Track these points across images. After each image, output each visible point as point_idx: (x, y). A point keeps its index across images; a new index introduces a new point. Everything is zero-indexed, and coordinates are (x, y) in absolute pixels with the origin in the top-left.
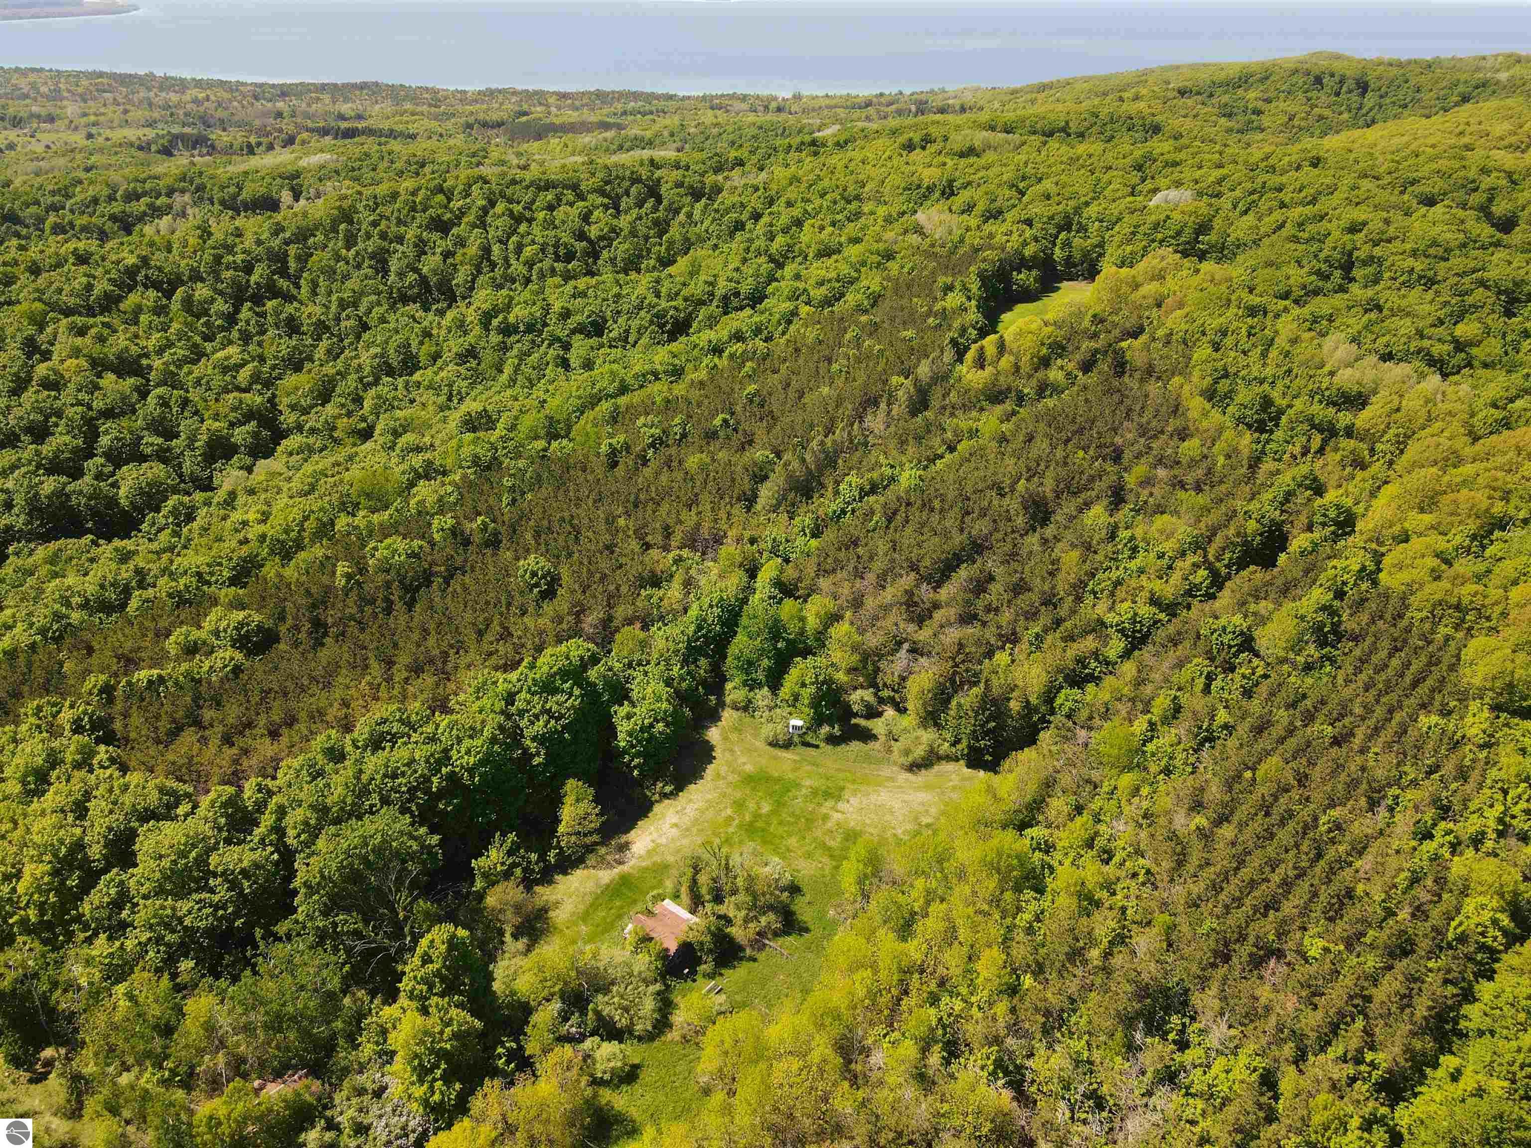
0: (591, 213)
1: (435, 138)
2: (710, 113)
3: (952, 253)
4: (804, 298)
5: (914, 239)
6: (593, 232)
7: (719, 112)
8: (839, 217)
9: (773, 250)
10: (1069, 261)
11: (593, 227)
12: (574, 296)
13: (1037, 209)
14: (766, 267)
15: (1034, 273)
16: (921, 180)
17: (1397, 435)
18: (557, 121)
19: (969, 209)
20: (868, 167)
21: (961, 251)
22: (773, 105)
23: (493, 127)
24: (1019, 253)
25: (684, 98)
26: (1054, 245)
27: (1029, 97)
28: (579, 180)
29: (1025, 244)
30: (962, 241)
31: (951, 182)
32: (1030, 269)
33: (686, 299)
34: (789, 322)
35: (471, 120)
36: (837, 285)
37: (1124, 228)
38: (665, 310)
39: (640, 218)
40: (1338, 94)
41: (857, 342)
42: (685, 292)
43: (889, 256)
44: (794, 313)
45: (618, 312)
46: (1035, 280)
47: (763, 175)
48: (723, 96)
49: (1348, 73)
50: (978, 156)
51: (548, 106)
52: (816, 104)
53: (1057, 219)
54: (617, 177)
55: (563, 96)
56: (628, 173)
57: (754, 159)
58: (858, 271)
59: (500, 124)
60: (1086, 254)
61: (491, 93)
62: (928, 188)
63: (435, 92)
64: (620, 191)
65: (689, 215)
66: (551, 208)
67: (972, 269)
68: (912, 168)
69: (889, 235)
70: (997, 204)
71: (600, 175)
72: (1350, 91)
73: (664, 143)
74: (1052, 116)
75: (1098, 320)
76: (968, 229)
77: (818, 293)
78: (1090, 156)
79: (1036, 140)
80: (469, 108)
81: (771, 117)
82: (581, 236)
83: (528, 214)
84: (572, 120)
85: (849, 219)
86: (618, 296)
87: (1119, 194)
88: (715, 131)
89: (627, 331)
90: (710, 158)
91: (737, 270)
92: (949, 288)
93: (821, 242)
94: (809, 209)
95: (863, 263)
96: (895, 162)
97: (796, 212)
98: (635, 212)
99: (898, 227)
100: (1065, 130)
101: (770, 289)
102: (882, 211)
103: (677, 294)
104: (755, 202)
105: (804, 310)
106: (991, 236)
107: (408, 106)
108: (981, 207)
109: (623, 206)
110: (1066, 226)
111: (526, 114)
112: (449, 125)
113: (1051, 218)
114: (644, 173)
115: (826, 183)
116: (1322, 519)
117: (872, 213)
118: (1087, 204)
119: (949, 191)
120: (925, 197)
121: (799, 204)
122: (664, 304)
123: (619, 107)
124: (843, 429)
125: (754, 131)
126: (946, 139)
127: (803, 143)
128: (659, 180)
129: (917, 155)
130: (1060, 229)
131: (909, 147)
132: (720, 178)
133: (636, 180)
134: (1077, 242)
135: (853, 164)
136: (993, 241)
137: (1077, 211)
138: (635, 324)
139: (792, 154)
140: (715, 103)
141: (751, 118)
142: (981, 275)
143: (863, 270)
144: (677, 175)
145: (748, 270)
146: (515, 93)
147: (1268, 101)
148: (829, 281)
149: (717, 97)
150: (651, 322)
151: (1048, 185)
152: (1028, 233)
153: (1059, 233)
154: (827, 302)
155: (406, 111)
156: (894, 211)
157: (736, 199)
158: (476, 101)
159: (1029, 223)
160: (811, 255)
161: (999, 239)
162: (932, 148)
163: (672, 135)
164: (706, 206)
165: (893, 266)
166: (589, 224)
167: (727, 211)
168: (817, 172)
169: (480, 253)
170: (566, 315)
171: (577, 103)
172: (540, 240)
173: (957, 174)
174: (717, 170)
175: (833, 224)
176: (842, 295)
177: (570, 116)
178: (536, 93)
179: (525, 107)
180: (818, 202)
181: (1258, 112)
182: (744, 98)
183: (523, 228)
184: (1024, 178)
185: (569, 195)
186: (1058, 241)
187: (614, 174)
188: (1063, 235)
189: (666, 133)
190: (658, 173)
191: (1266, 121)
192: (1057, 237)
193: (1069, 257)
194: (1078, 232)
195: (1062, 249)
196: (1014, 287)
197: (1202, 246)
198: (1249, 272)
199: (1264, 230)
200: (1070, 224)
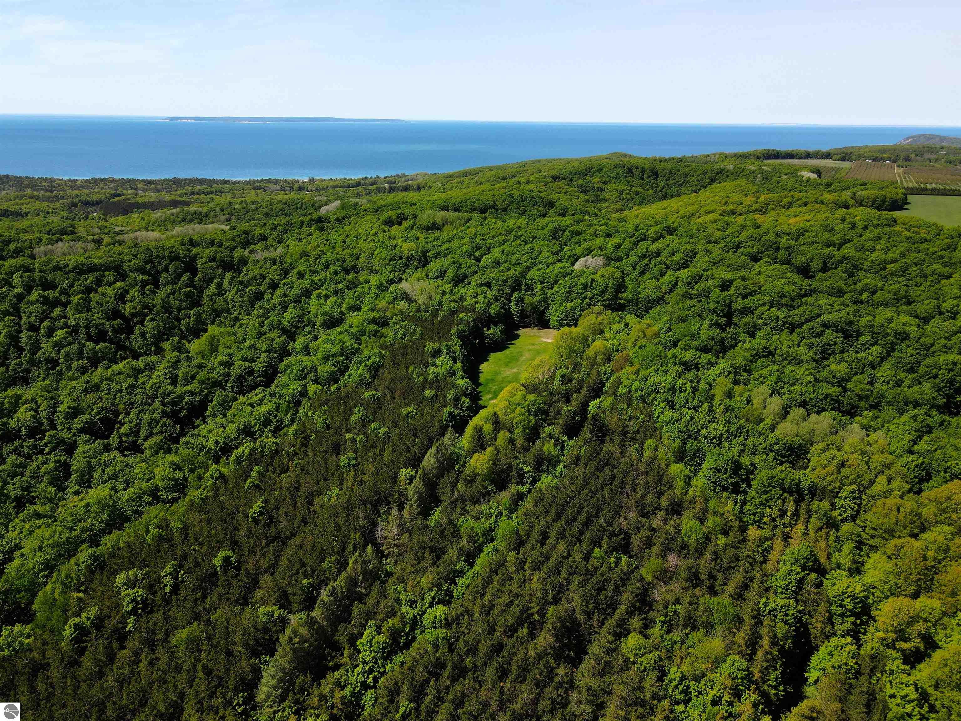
0: (127, 292)
1: (42, 215)
2: (253, 192)
3: (435, 314)
4: (311, 376)
5: (402, 305)
6: (128, 309)
7: (259, 191)
8: (339, 286)
9: (285, 323)
10: (523, 314)
11: (128, 305)
12: (86, 391)
13: (492, 275)
14: (278, 339)
15: (500, 327)
16: (402, 252)
17: (853, 492)
18: (140, 200)
19: (441, 275)
20: (361, 242)
21: (441, 314)
22: (296, 186)
23: (93, 205)
24: (486, 312)
25: (235, 183)
26: (510, 301)
27: (458, 179)
28: (122, 261)
29: (489, 304)
30: (440, 304)
31: (424, 253)
32: (496, 324)
33: (202, 383)
34: (298, 404)
35: (76, 200)
36: (341, 359)
37: (561, 288)
38: (181, 397)
39: (174, 293)
40: (643, 179)
41: (363, 424)
42: (202, 375)
43: (383, 323)
44: (303, 393)
45: (132, 404)
46: (501, 332)
47: (280, 250)
48: (262, 180)
49: (646, 166)
50: (440, 229)
51: (136, 190)
52: (324, 185)
53: (510, 282)
54: (158, 256)
55: (150, 182)
56: (167, 253)
57: (275, 234)
58: (358, 340)
59: (98, 203)
60: (534, 308)
61: (95, 181)
62: (408, 258)
63: (52, 181)
64: (160, 267)
65: (220, 285)
66: (88, 290)
67: (453, 331)
68: (394, 242)
69: (382, 304)
70: (462, 270)
71: (141, 256)
72: (649, 177)
73: (216, 216)
74: (483, 198)
75: (566, 379)
76: (444, 293)
77: (326, 369)
78: (519, 228)
79: (475, 215)
80: (77, 192)
81: (293, 195)
82: (116, 314)
83: (63, 299)
84: (152, 199)
85: (349, 288)
86: (132, 387)
87: (550, 260)
88: (253, 207)
89: (138, 425)
90: (240, 235)
91: (252, 347)
92: (437, 353)
93: (325, 314)
94: (316, 279)
95: (363, 333)
96: (381, 236)
97: (306, 283)
98: (169, 288)
99: (388, 296)
100: (494, 207)
101: (281, 366)
102: (374, 280)
103: (193, 378)
104: (273, 273)
105: (312, 388)
106: (463, 298)
107: (28, 192)
108: (450, 273)
109: (162, 281)
110: (516, 286)
111: (119, 195)
112: (57, 204)
113: (505, 281)
114: (182, 252)
115: (328, 257)
116: (839, 611)
117: (367, 282)
118: (529, 268)
119: (424, 261)
120: (407, 266)
121: (307, 276)
122: (180, 390)
123: (189, 189)
124: (356, 562)
125: (280, 206)
126: (415, 216)
127: (312, 220)
128: (195, 256)
129: (395, 230)
130: (514, 290)
131: (390, 223)
132: (246, 253)
133: (175, 258)
134: (528, 299)
135: (349, 239)
136: (465, 303)
137: (524, 274)
138: (146, 417)
139: (304, 228)
140: (255, 186)
141: (281, 196)
142: (460, 336)
143: (363, 338)
144: (209, 252)
145: (263, 345)
146: (113, 181)
147: (605, 183)
148: (335, 355)
149: (258, 181)
150: (164, 414)
151: (496, 253)
152: (490, 294)
153: (513, 292)
154: (334, 379)
155: (24, 196)
156: (384, 278)
157: (256, 272)
158: (83, 187)
159: (488, 284)
160: (318, 324)
161: (469, 301)
162: (406, 224)
163: (222, 210)
164: (233, 278)
165: (390, 334)
166: (124, 303)
167: (250, 282)
168: (322, 248)
169: (7, 340)
170: (74, 413)
171: (159, 187)
172: (71, 322)
173: (429, 246)
174: (246, 244)
175: (336, 292)
176: (347, 368)
177: (152, 197)
178: (129, 181)
179: (120, 191)
180: (323, 274)
181: (601, 190)
182: (276, 182)
183: (57, 312)
184: (478, 248)
185: (110, 275)
186: (513, 298)
187: (155, 254)
188: (516, 295)
189: (218, 209)
190: (195, 250)
191: (607, 195)
192: (511, 296)
193: (523, 310)
194: (526, 291)
195: (516, 304)
196: (487, 340)
197: (622, 301)
198: (667, 326)
199: (664, 288)
200: (520, 285)
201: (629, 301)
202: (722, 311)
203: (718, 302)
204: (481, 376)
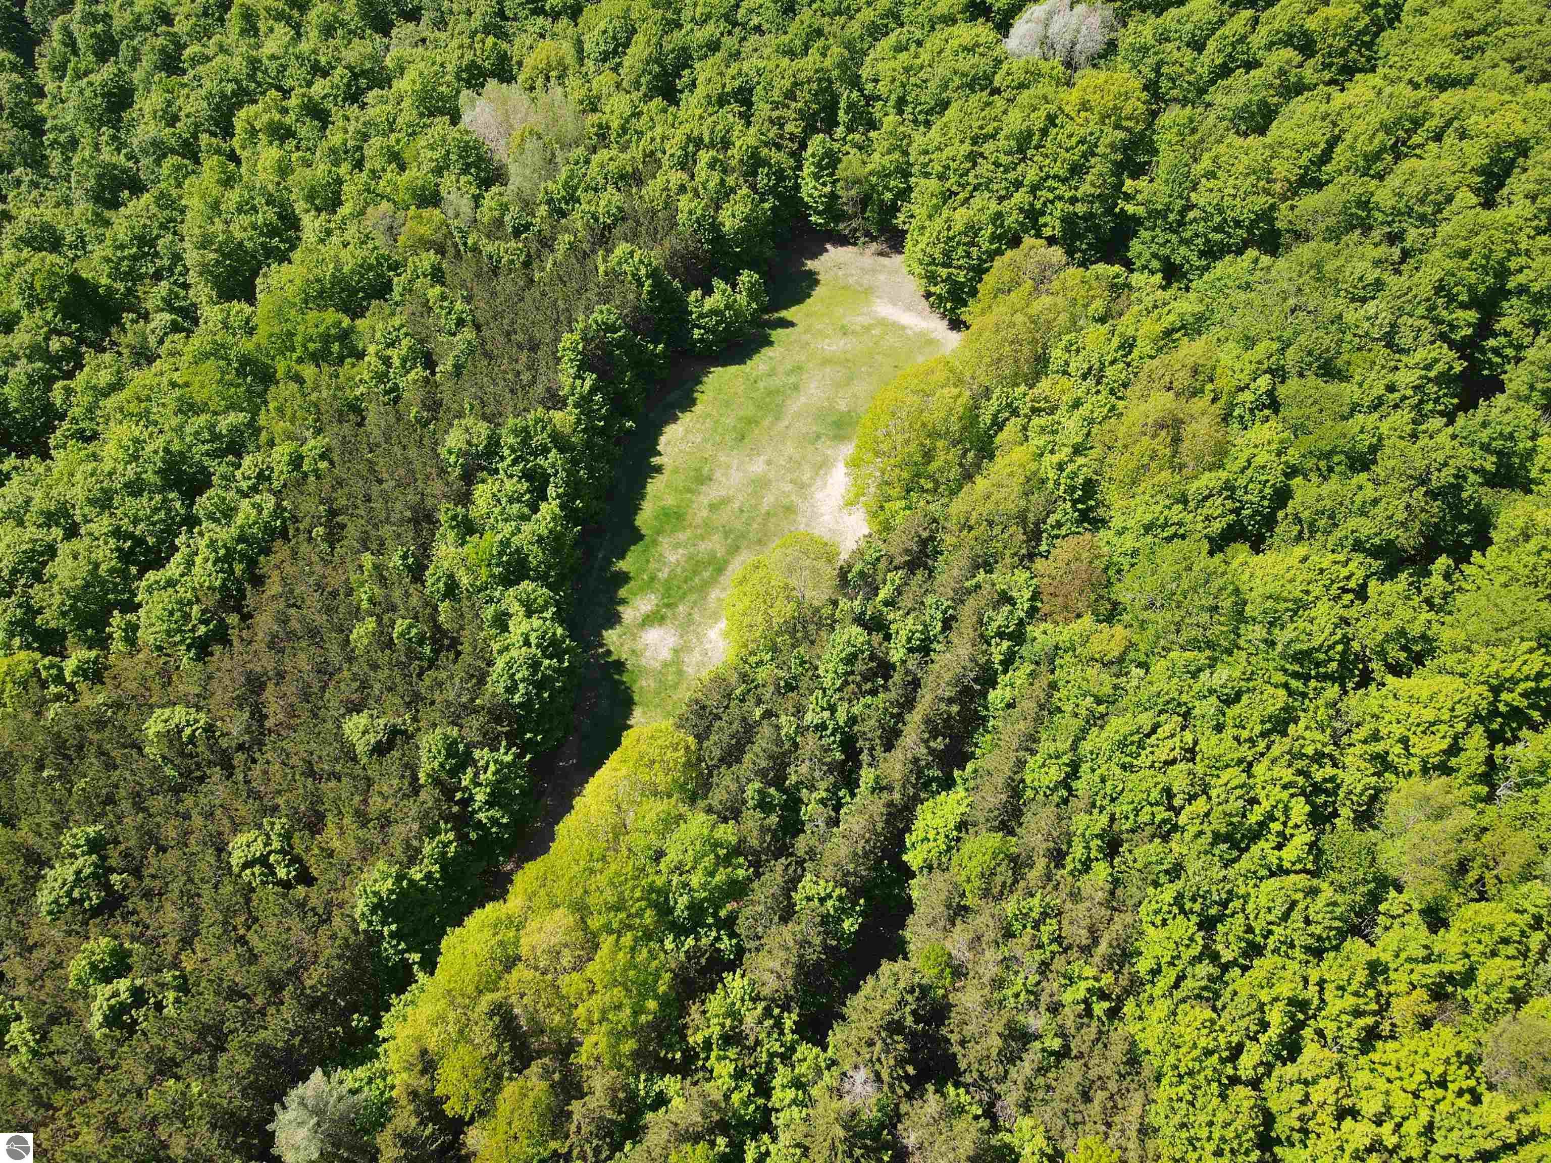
10: (834, 207)
15: (749, 273)
26: (799, 164)
32: (733, 271)
53: (804, 96)
60: (867, 192)
110: (822, 111)
113: (792, 93)
130: (813, 124)
134: (851, 160)
142: (592, 352)
153: (809, 132)
186: (808, 153)
188: (817, 142)
192: (803, 146)
193: (833, 196)
194: (850, 130)
195: (817, 177)
196: (697, 333)
197: (1130, 209)
198: (1264, 382)
199: (1283, 169)
200: (831, 108)
201: (1154, 214)
202: (1471, 289)
203: (1464, 254)
204: (655, 487)
